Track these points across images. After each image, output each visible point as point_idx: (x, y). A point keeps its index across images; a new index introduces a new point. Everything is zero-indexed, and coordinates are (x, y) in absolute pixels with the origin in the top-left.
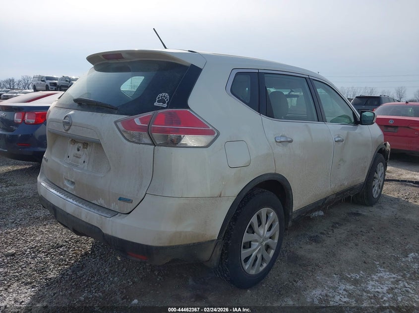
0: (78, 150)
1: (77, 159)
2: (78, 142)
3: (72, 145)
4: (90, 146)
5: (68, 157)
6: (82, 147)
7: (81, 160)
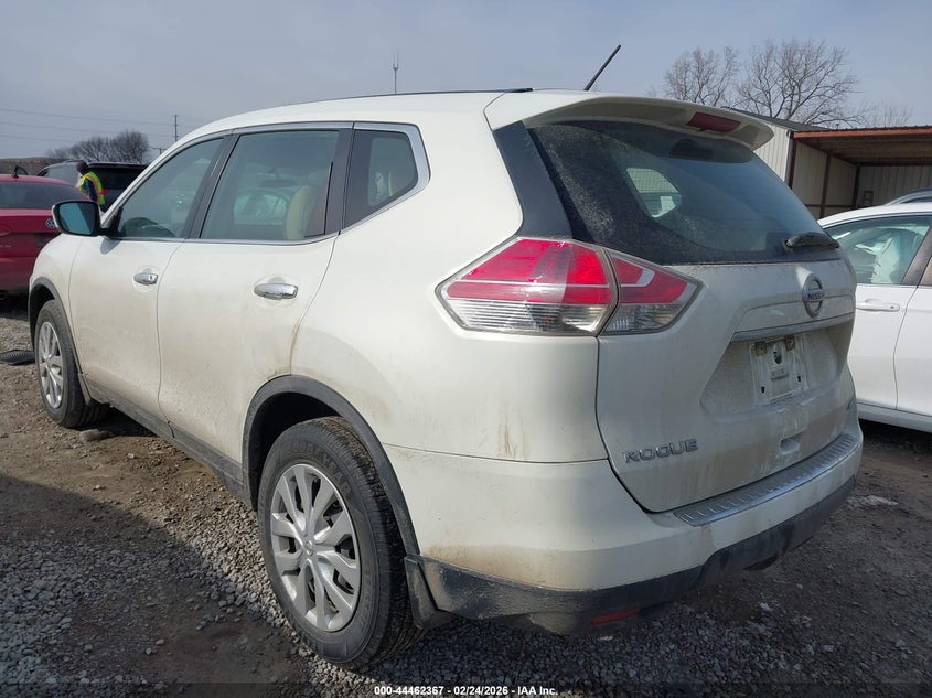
0: (778, 360)
1: (782, 381)
2: (771, 344)
3: (761, 357)
4: (798, 339)
5: (763, 389)
6: (783, 350)
7: (792, 379)
